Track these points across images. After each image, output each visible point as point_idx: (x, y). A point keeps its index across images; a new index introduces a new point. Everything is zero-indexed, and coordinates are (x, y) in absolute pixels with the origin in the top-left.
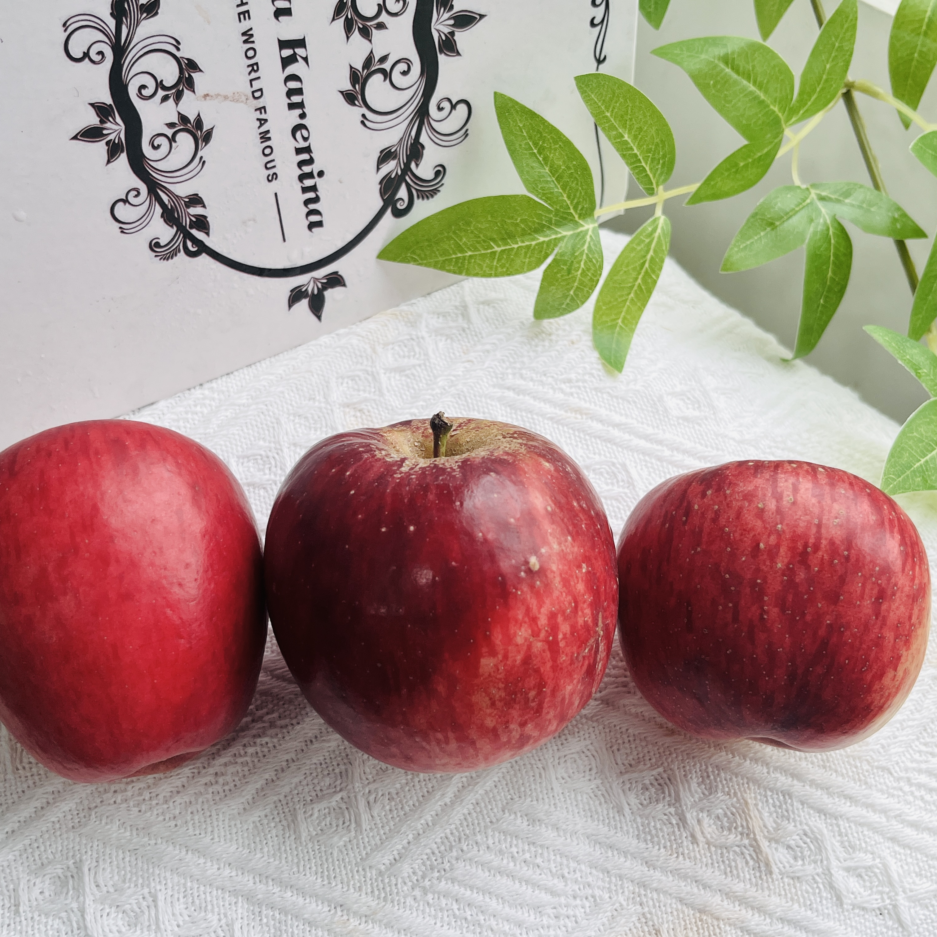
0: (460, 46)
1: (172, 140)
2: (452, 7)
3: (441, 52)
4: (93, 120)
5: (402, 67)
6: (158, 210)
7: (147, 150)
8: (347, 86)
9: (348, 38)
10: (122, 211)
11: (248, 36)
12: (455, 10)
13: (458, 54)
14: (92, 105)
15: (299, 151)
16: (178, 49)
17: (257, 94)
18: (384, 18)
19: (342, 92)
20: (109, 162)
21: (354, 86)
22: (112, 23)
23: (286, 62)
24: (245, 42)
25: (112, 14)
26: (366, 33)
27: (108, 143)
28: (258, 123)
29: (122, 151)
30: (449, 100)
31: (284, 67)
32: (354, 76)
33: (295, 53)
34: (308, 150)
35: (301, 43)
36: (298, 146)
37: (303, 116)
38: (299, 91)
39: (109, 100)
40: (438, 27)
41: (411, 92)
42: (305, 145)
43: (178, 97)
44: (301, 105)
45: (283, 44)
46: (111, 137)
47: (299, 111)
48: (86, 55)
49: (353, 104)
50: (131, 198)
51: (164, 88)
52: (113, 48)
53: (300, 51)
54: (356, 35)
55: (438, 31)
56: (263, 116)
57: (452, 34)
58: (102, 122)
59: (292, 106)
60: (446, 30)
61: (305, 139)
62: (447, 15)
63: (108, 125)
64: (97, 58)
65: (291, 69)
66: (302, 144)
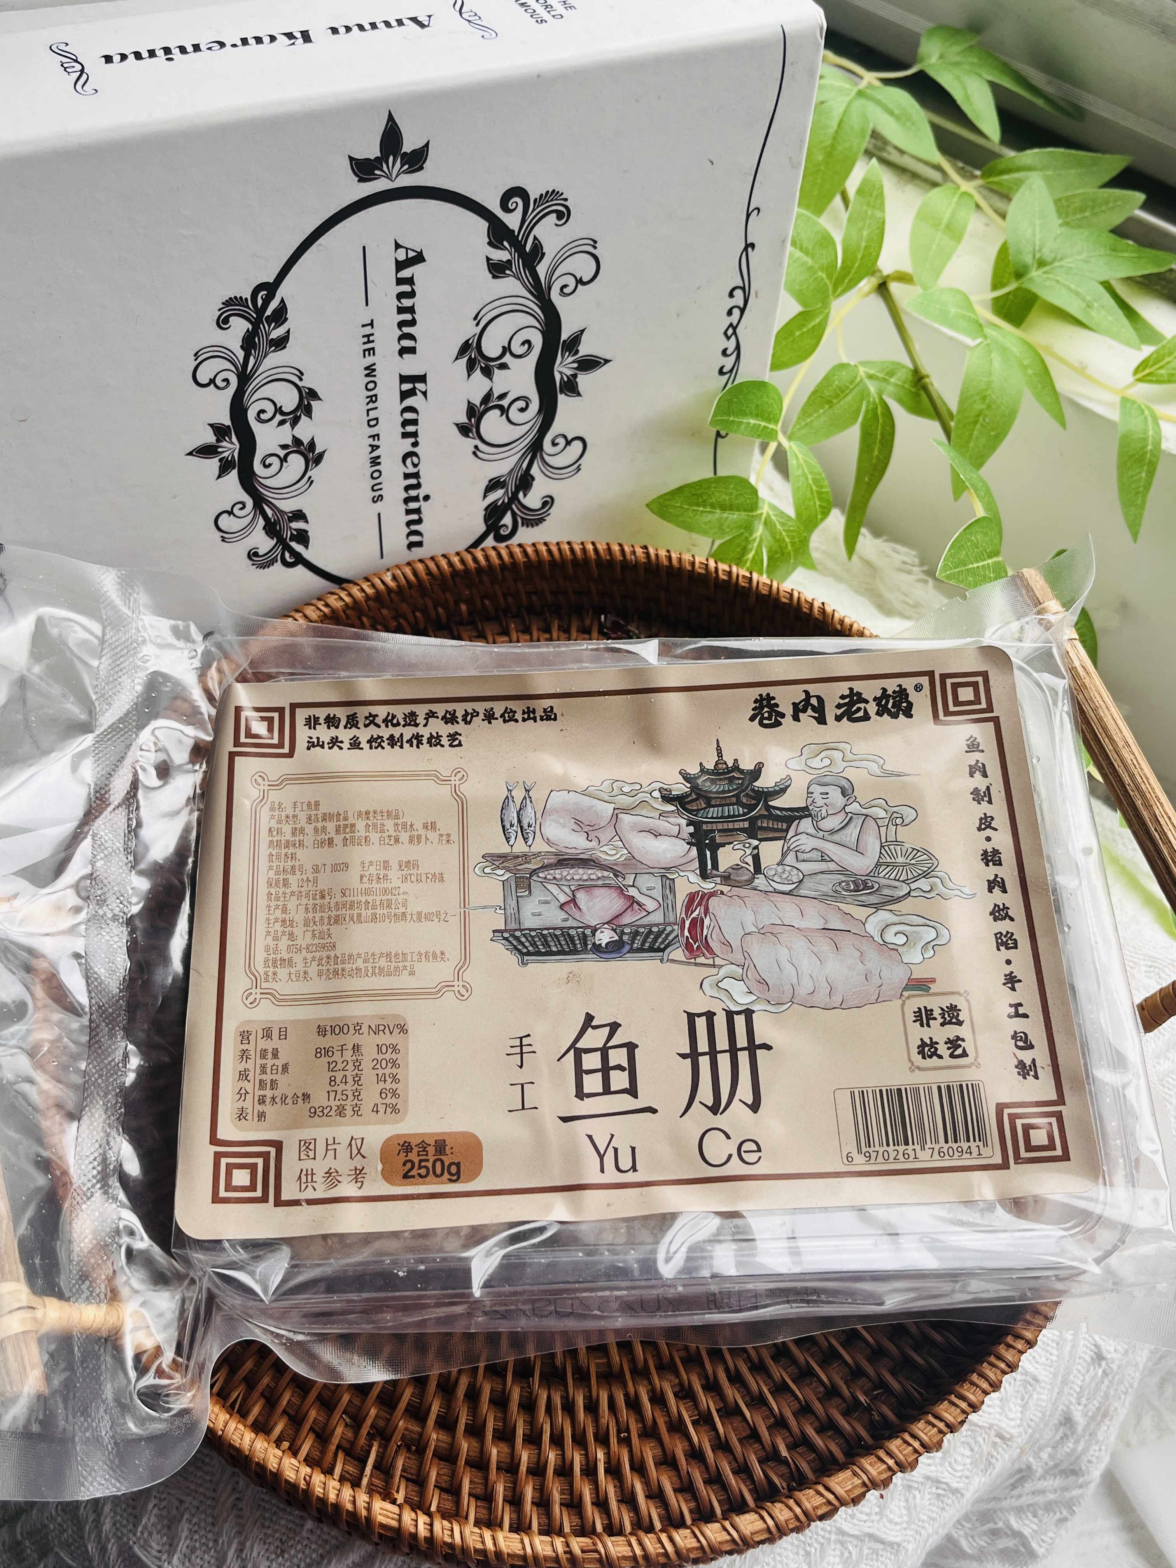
0: (581, 388)
1: (283, 460)
2: (577, 352)
3: (561, 392)
4: (210, 438)
5: (521, 404)
6: (261, 522)
7: (257, 467)
8: (464, 419)
9: (469, 376)
10: (226, 522)
11: (370, 370)
12: (580, 354)
13: (579, 395)
14: (211, 425)
15: (407, 476)
16: (301, 379)
17: (372, 423)
18: (508, 358)
19: (457, 425)
20: (219, 477)
21: (470, 420)
22: (241, 354)
23: (404, 395)
24: (367, 375)
25: (242, 347)
26: (488, 373)
27: (220, 460)
28: (370, 449)
29: (234, 468)
30: (565, 437)
31: (402, 400)
32: (471, 410)
33: (414, 388)
34: (416, 475)
35: (422, 379)
36: (407, 471)
37: (416, 444)
38: (415, 422)
39: (227, 422)
40: (561, 369)
41: (526, 428)
42: (415, 470)
43: (295, 422)
44: (415, 435)
45: (403, 379)
46: (225, 455)
47: (413, 440)
48: (212, 381)
49: (467, 436)
50: (236, 511)
51: (283, 413)
52: (238, 376)
53: (420, 386)
54: (478, 374)
55: (561, 373)
56: (376, 443)
57: (575, 376)
58: (218, 441)
59: (405, 435)
60: (569, 372)
61: (415, 466)
62: (571, 359)
63: (224, 444)
64: (222, 384)
65: (408, 402)
66: (411, 470)
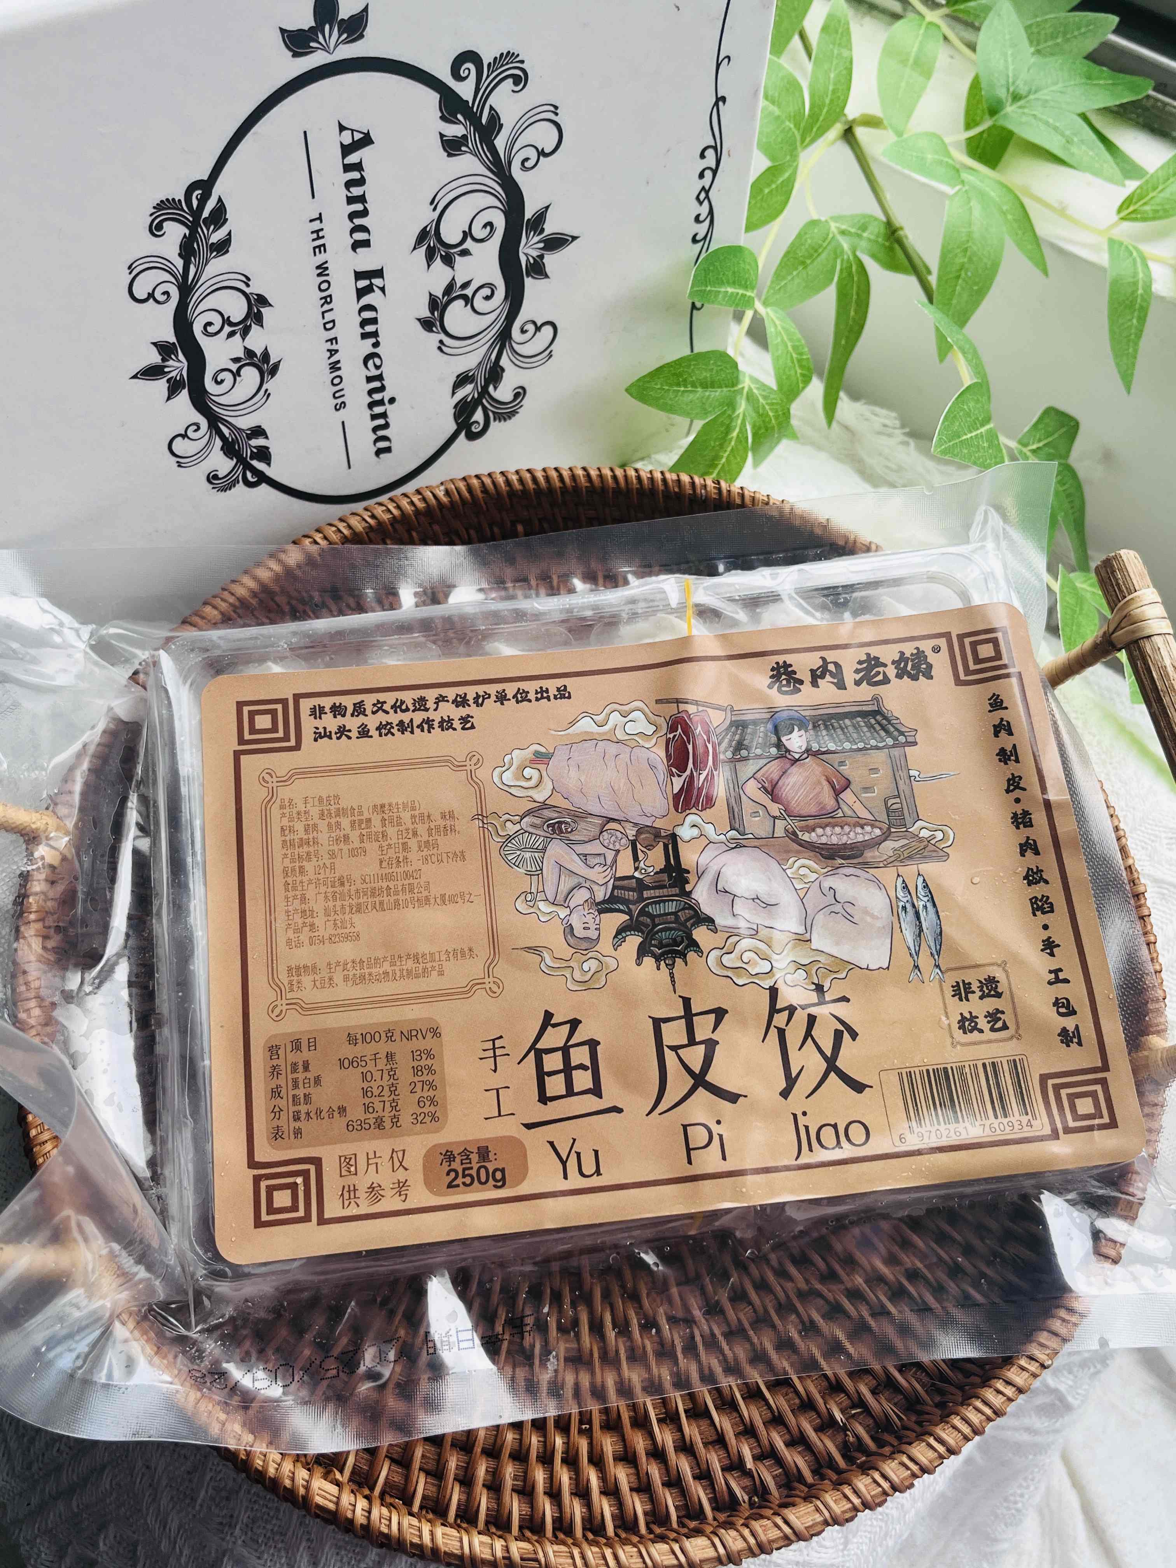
0: (548, 270)
1: (236, 374)
2: (543, 230)
3: (528, 275)
4: (155, 358)
5: (486, 291)
6: (218, 443)
7: (209, 385)
8: (425, 313)
9: (429, 266)
10: (179, 446)
11: (322, 269)
12: (545, 233)
13: (547, 276)
14: (154, 344)
15: (369, 379)
16: (248, 285)
17: (329, 326)
18: (469, 244)
19: (419, 320)
20: (169, 399)
21: (433, 314)
22: (179, 263)
23: (361, 293)
24: (319, 275)
25: (180, 255)
26: (448, 261)
27: (168, 381)
28: (328, 354)
29: (184, 388)
30: (534, 323)
31: (359, 297)
32: (434, 304)
33: (371, 284)
34: (380, 378)
35: (379, 273)
36: (370, 374)
37: (376, 345)
38: (374, 321)
39: (172, 339)
40: (526, 251)
41: (493, 316)
42: (378, 372)
43: (245, 332)
44: (375, 334)
45: (359, 276)
46: (173, 374)
47: (373, 340)
48: (151, 296)
49: (430, 330)
50: (190, 433)
51: (231, 324)
52: (179, 288)
53: (377, 282)
54: (438, 262)
55: (526, 255)
56: (334, 347)
57: (541, 257)
58: (164, 360)
59: (364, 336)
60: (535, 253)
61: (377, 367)
62: (536, 239)
63: (171, 363)
64: (161, 298)
65: (366, 300)
66: (374, 372)
